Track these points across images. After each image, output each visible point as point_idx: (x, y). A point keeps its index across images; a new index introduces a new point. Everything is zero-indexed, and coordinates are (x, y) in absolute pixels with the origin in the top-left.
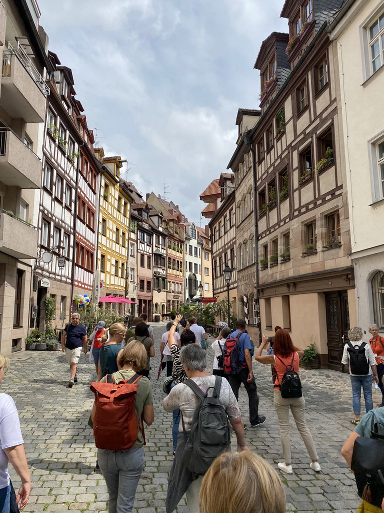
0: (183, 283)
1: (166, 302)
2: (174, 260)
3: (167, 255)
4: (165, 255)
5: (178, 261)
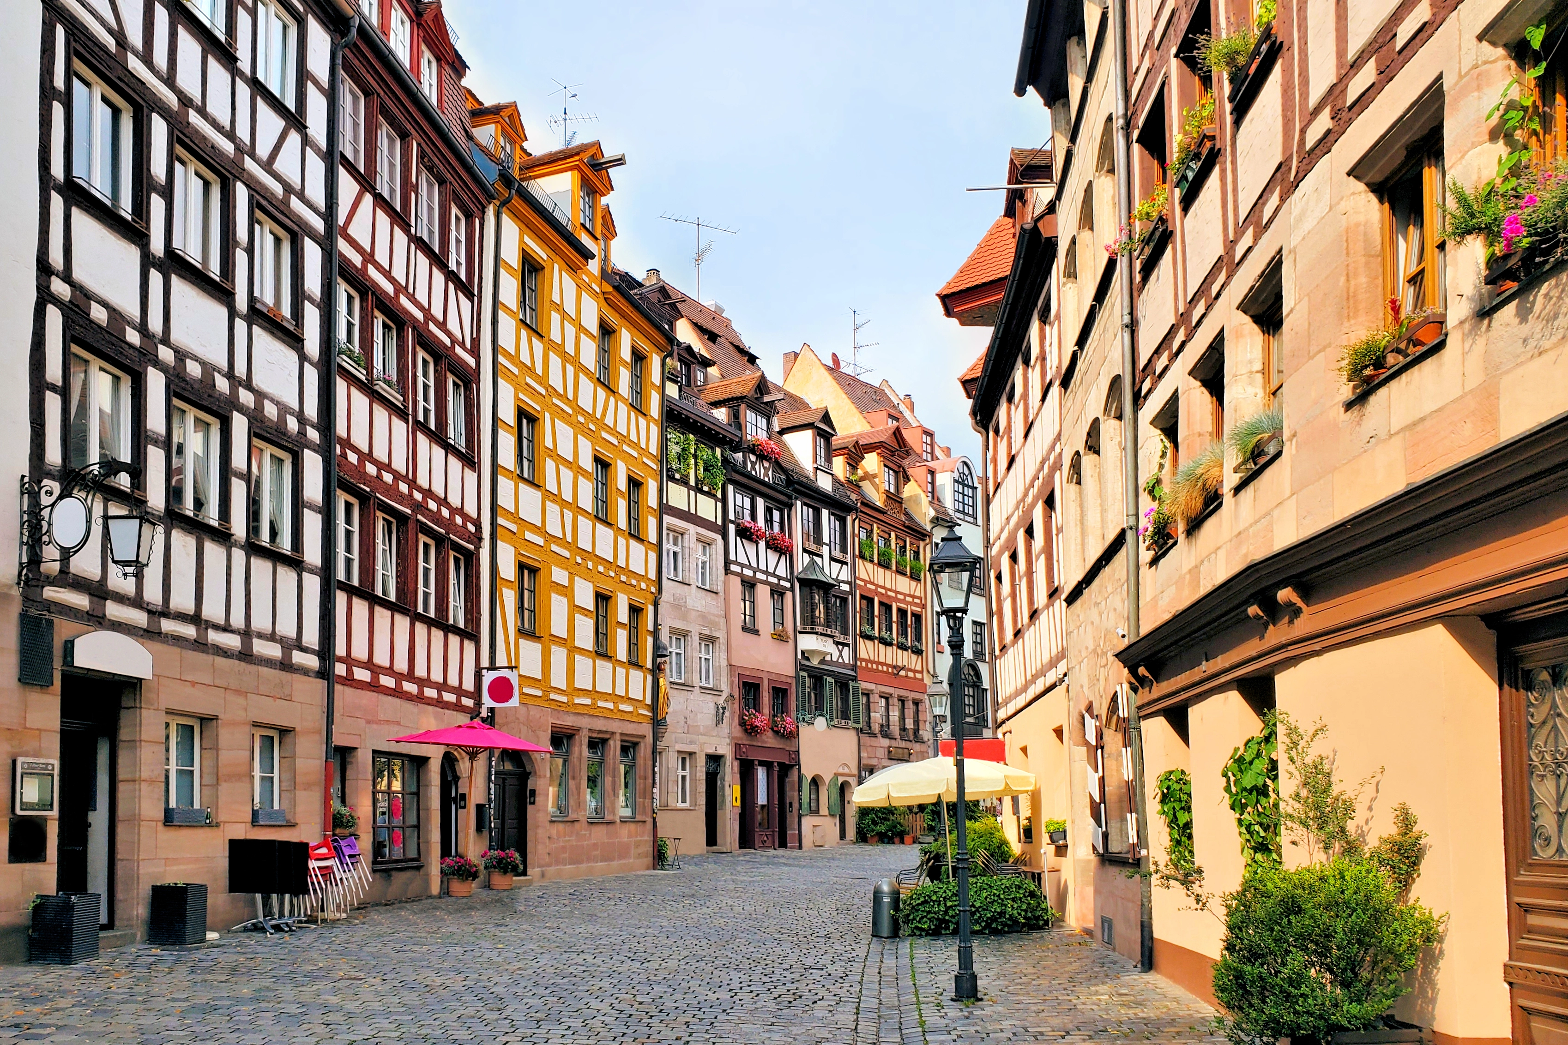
1: (854, 771)
2: (885, 607)
3: (854, 586)
4: (845, 587)
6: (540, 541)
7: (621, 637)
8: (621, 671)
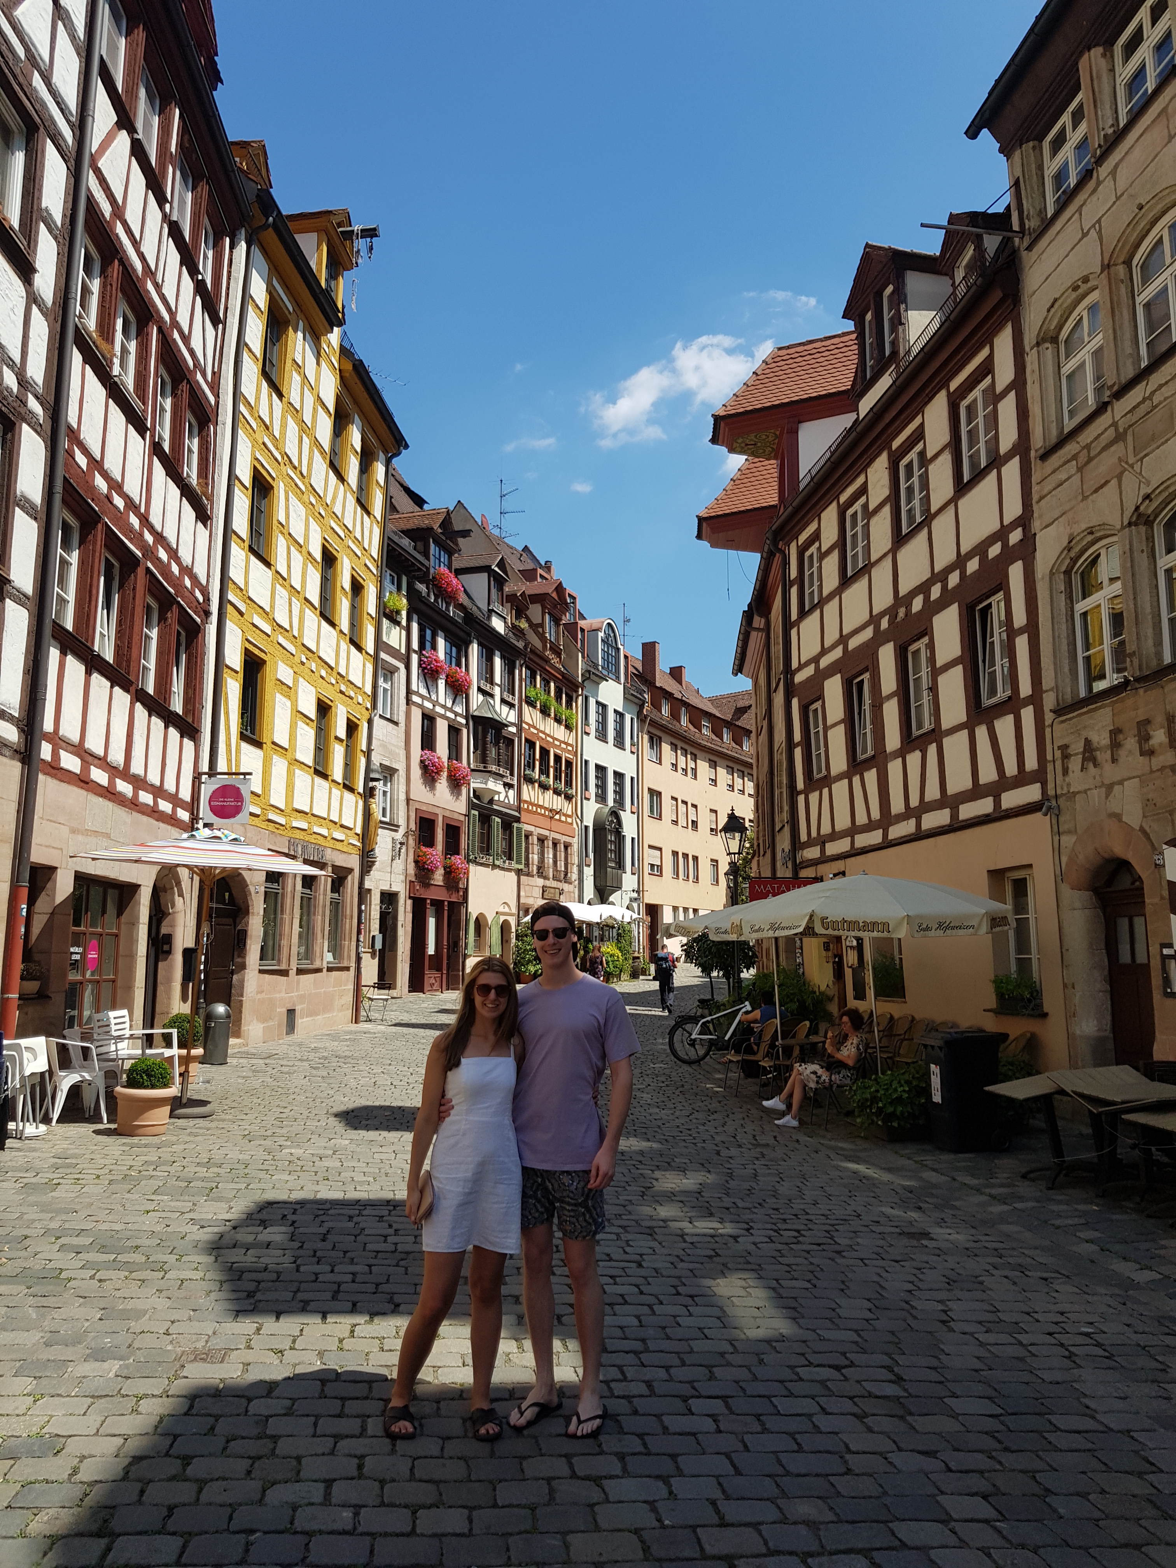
0: (575, 842)
1: (514, 910)
2: (545, 752)
3: (520, 729)
4: (513, 729)
5: (558, 758)
6: (267, 629)
7: (338, 753)
8: (336, 792)
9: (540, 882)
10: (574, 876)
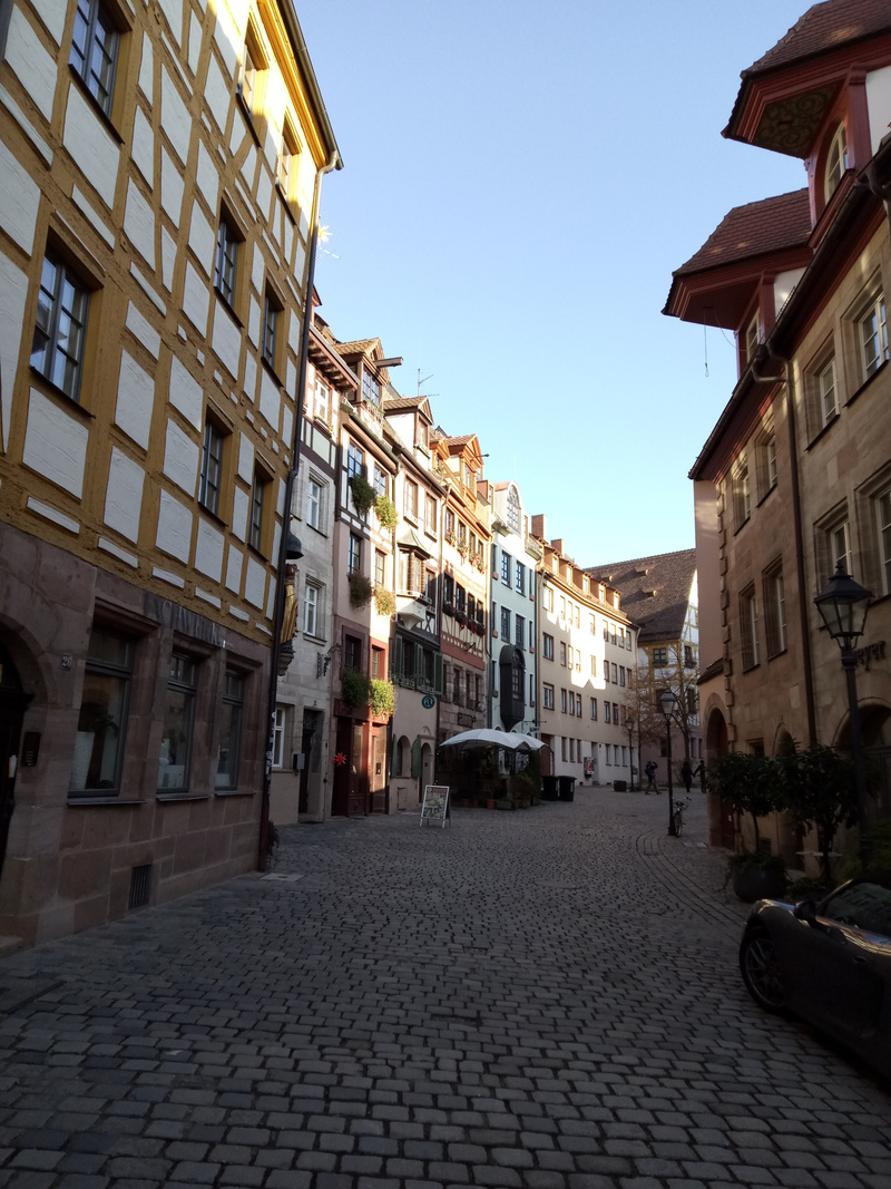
0: (485, 674)
2: (460, 590)
4: (434, 564)
5: (471, 597)
7: (240, 500)
8: (236, 553)
9: (456, 709)
10: (483, 706)
